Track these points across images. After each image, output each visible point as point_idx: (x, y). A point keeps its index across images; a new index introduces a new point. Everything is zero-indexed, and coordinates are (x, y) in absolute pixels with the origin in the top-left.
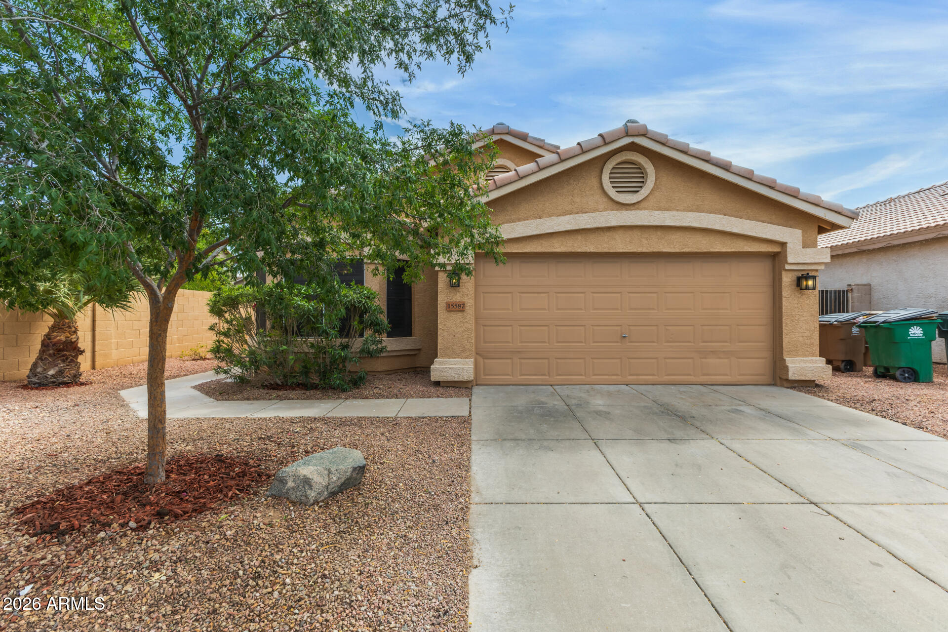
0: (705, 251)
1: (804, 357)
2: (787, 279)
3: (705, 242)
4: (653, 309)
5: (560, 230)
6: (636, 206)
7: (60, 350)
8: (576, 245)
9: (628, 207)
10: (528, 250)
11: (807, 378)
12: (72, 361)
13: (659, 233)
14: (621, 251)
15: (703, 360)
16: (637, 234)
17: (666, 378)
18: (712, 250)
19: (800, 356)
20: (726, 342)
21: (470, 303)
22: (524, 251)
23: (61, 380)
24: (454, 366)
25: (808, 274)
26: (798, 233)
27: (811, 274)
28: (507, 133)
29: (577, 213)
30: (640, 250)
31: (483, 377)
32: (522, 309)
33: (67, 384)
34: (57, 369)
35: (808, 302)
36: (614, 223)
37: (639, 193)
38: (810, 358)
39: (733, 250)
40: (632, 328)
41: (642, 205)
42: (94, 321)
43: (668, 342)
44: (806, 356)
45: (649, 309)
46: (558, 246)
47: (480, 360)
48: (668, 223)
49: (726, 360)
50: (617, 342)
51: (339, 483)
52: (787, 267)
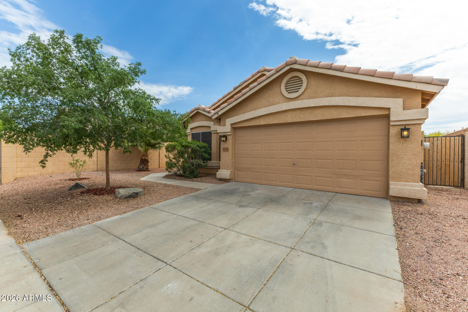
0: (336, 118)
1: (406, 182)
2: (393, 131)
3: (336, 113)
4: (310, 150)
5: (261, 115)
6: (298, 98)
7: (143, 161)
8: (270, 121)
9: (294, 100)
10: (251, 125)
11: (404, 196)
12: (146, 165)
13: (309, 111)
14: (290, 122)
15: (339, 179)
16: (298, 112)
17: (316, 187)
18: (340, 117)
19: (404, 182)
20: (354, 170)
21: (230, 148)
22: (249, 125)
23: (143, 169)
24: (224, 173)
25: (405, 127)
26: (400, 101)
27: (407, 127)
28: (264, 71)
29: (270, 106)
30: (299, 120)
31: (237, 178)
32: (251, 150)
33: (144, 171)
34: (142, 166)
35: (411, 146)
36: (285, 109)
37: (298, 92)
38: (411, 183)
39: (354, 116)
40: (298, 160)
41: (301, 97)
42: (159, 154)
43: (317, 168)
44: (409, 182)
45: (307, 150)
46: (262, 122)
47: (236, 171)
48: (312, 105)
49: (353, 180)
50: (291, 167)
51: (128, 195)
52: (391, 124)
